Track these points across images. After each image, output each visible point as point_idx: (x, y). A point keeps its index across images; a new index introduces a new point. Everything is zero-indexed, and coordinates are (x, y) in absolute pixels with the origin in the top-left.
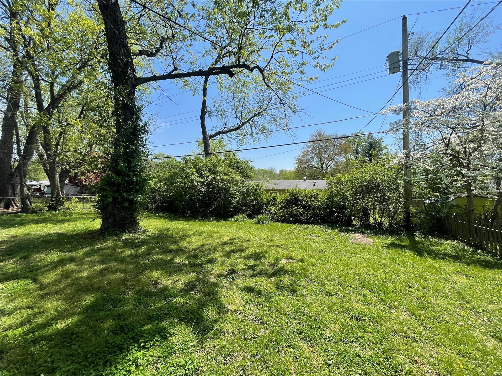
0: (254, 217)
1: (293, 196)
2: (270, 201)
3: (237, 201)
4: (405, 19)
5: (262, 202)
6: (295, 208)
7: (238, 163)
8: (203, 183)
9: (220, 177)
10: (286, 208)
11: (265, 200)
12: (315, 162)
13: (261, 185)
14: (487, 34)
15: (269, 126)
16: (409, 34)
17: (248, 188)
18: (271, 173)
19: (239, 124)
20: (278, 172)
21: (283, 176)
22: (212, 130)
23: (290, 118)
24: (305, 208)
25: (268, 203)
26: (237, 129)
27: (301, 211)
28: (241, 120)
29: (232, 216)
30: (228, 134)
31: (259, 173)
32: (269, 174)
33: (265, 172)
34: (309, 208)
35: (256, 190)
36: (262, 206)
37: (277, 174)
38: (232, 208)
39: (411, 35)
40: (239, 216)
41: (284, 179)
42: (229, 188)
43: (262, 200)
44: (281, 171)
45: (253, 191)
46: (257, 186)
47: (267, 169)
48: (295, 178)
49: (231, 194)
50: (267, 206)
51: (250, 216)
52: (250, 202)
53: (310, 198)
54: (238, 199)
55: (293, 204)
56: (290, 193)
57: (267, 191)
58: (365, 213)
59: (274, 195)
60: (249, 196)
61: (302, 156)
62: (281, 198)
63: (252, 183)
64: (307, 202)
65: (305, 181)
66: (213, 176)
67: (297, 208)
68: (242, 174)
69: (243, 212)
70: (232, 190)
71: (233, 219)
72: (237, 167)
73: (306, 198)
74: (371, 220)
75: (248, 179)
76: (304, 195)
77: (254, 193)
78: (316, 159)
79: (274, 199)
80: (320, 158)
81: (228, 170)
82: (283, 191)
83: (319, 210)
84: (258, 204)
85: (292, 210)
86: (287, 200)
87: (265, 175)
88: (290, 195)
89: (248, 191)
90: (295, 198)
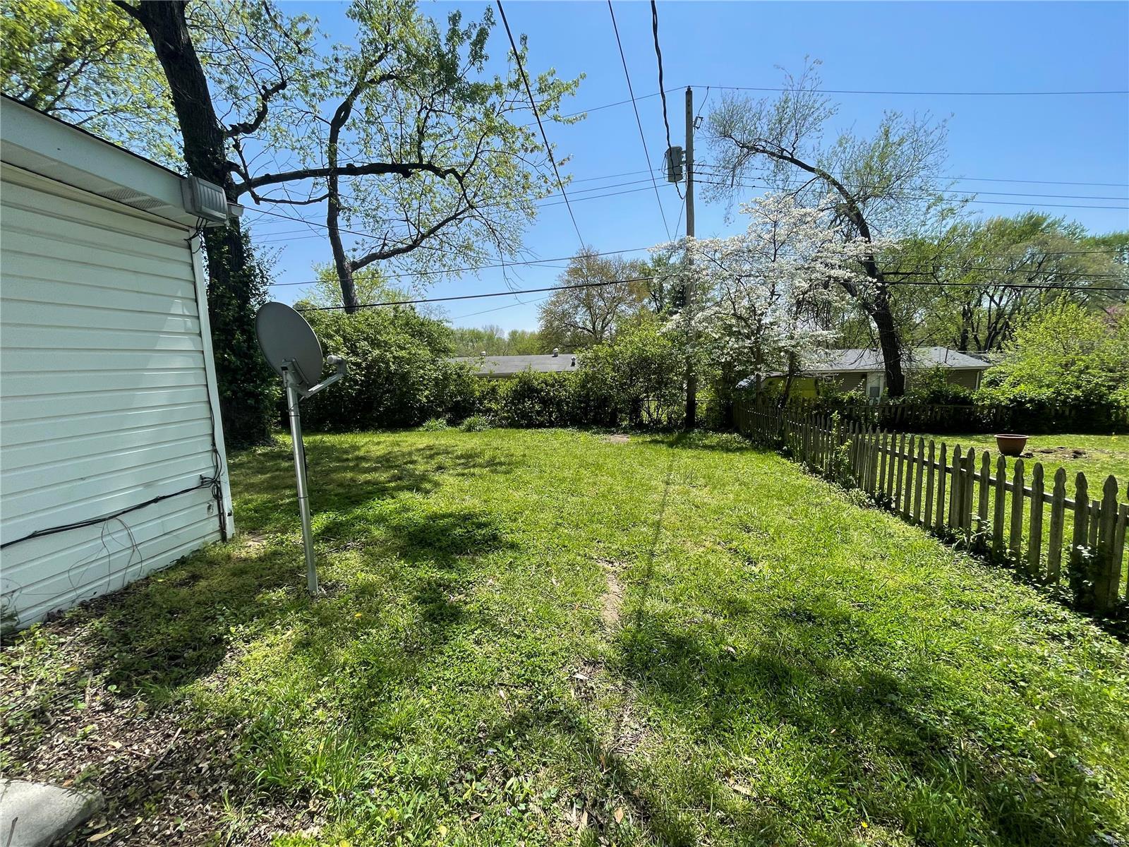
0: (459, 424)
1: (525, 384)
2: (487, 394)
3: (426, 397)
4: (689, 93)
5: (472, 397)
6: (528, 404)
7: (422, 324)
8: (358, 365)
9: (392, 353)
10: (514, 404)
11: (477, 394)
12: (581, 318)
13: (468, 366)
14: (818, 119)
15: (480, 243)
16: (696, 119)
17: (446, 373)
18: (491, 338)
19: (414, 237)
20: (506, 336)
21: (518, 345)
22: (355, 250)
23: (522, 227)
24: (546, 402)
25: (483, 397)
26: (410, 248)
27: (537, 407)
28: (419, 230)
29: (419, 424)
30: (392, 259)
31: (462, 339)
32: (487, 342)
33: (476, 336)
34: (552, 403)
35: (459, 376)
36: (474, 403)
37: (504, 342)
38: (417, 409)
39: (699, 120)
40: (432, 423)
41: (520, 353)
42: (408, 372)
43: (472, 392)
44: (514, 334)
45: (455, 377)
46: (461, 369)
47: (481, 329)
48: (542, 350)
49: (414, 383)
50: (481, 403)
51: (451, 423)
52: (451, 397)
53: (553, 386)
54: (427, 393)
55: (525, 397)
56: (520, 379)
57: (481, 377)
58: (635, 405)
59: (493, 383)
60: (446, 386)
61: (553, 303)
62: (504, 388)
63: (453, 362)
64: (548, 393)
65: (556, 356)
66: (377, 352)
67: (532, 404)
68: (430, 346)
69: (438, 416)
70: (414, 377)
71: (421, 429)
72: (421, 334)
73: (547, 386)
74: (645, 415)
75: (442, 355)
76: (542, 382)
77: (455, 381)
78: (582, 310)
79: (494, 390)
80: (589, 308)
81: (404, 338)
82: (508, 377)
83: (567, 404)
84: (464, 400)
85: (524, 407)
86: (516, 391)
87: (476, 345)
88: (520, 382)
89: (446, 377)
90: (529, 388)
